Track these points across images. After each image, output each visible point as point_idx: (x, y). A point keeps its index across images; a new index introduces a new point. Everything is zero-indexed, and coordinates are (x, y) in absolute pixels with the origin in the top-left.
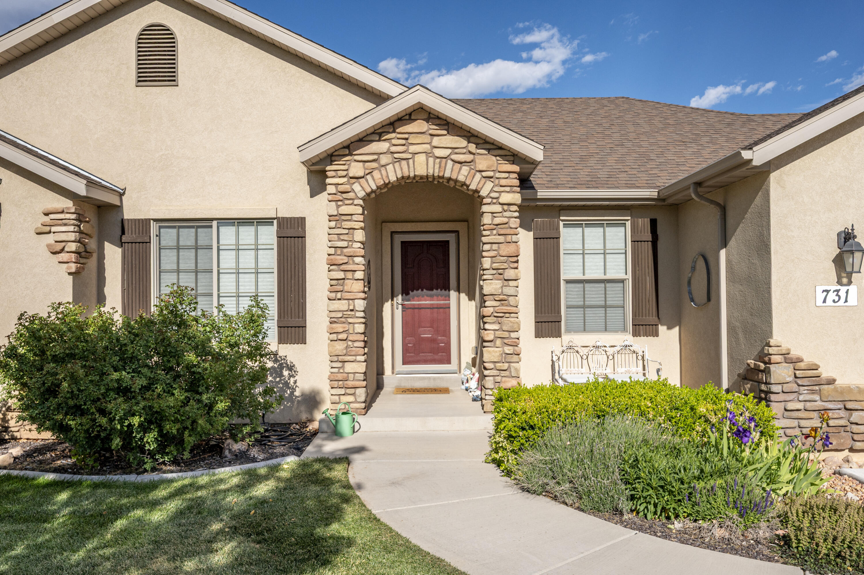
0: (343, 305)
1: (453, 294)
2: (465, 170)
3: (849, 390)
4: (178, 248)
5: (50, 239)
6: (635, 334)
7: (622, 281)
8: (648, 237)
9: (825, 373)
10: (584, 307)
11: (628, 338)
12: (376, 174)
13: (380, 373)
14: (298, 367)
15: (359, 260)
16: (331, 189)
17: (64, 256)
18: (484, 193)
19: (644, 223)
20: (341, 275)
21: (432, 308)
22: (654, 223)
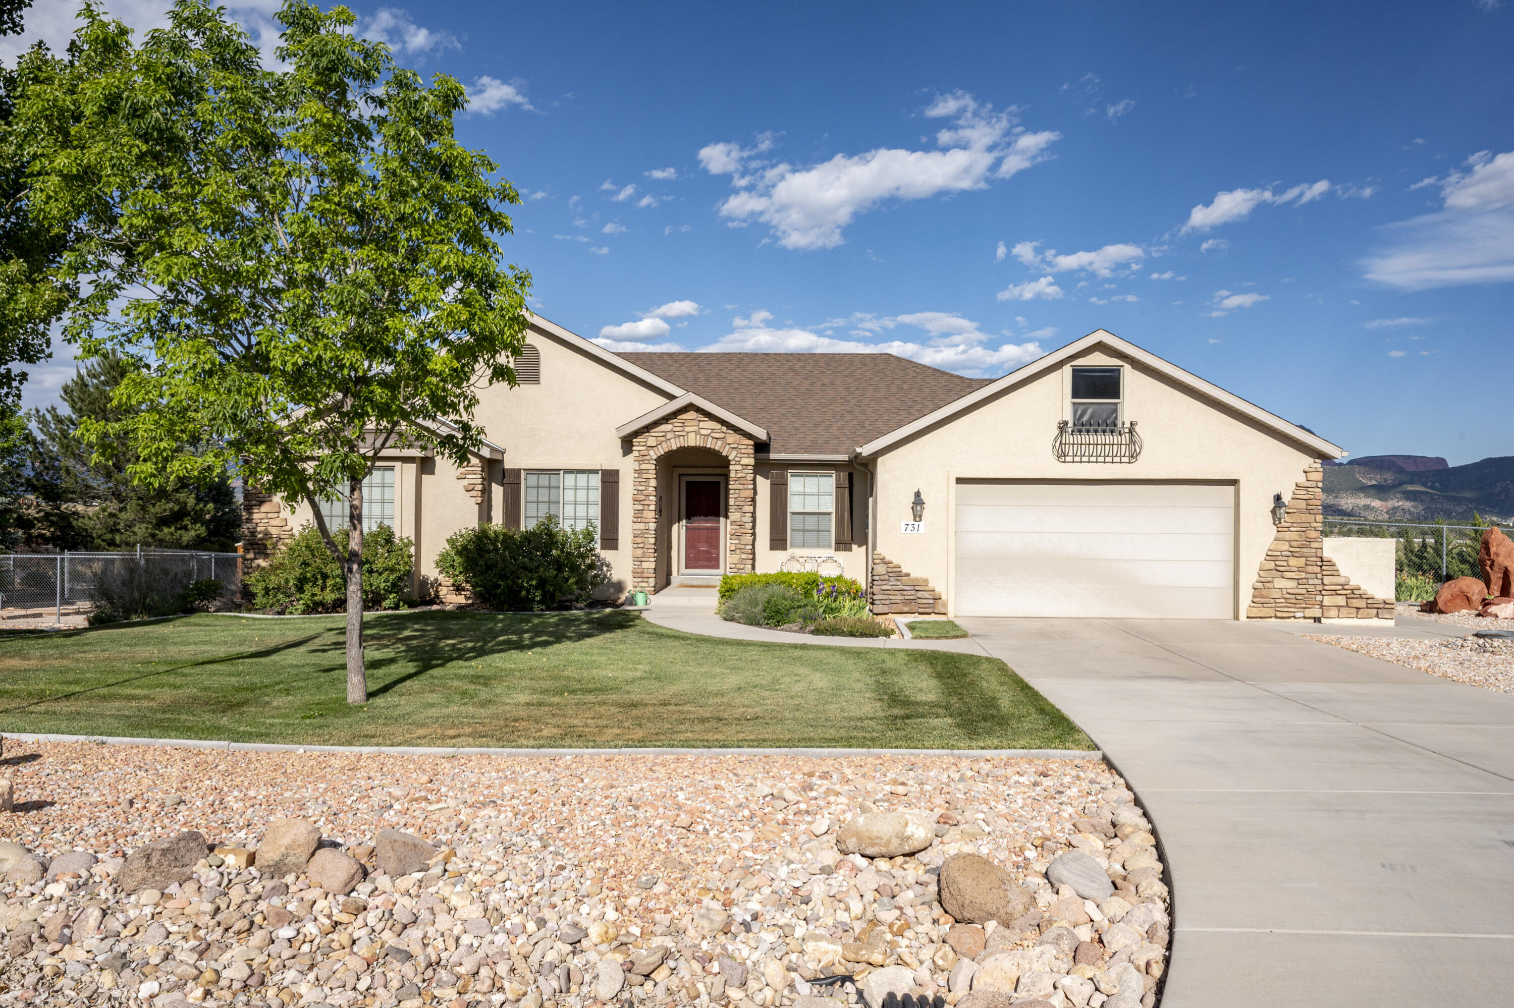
0: (641, 526)
1: (722, 519)
2: (720, 443)
3: (917, 579)
4: (538, 487)
5: (465, 482)
6: (837, 549)
7: (829, 514)
8: (847, 484)
9: (905, 570)
10: (804, 530)
11: (831, 552)
12: (664, 445)
13: (669, 573)
14: (613, 565)
15: (653, 498)
16: (636, 453)
17: (473, 493)
18: (730, 458)
19: (844, 475)
20: (641, 507)
21: (707, 529)
22: (851, 477)
